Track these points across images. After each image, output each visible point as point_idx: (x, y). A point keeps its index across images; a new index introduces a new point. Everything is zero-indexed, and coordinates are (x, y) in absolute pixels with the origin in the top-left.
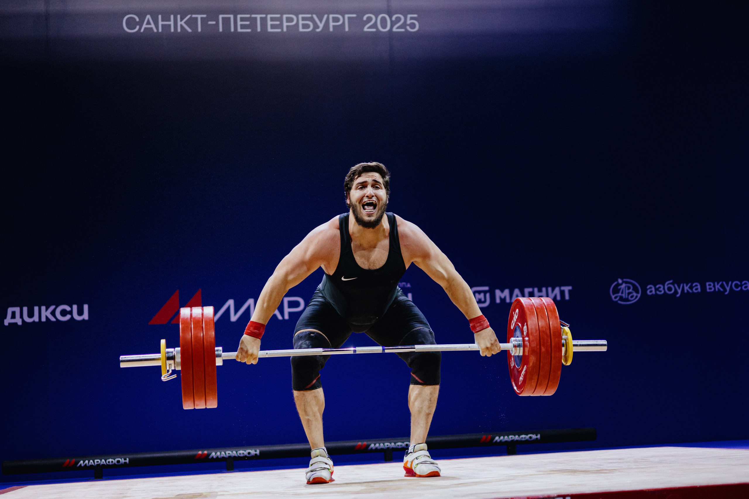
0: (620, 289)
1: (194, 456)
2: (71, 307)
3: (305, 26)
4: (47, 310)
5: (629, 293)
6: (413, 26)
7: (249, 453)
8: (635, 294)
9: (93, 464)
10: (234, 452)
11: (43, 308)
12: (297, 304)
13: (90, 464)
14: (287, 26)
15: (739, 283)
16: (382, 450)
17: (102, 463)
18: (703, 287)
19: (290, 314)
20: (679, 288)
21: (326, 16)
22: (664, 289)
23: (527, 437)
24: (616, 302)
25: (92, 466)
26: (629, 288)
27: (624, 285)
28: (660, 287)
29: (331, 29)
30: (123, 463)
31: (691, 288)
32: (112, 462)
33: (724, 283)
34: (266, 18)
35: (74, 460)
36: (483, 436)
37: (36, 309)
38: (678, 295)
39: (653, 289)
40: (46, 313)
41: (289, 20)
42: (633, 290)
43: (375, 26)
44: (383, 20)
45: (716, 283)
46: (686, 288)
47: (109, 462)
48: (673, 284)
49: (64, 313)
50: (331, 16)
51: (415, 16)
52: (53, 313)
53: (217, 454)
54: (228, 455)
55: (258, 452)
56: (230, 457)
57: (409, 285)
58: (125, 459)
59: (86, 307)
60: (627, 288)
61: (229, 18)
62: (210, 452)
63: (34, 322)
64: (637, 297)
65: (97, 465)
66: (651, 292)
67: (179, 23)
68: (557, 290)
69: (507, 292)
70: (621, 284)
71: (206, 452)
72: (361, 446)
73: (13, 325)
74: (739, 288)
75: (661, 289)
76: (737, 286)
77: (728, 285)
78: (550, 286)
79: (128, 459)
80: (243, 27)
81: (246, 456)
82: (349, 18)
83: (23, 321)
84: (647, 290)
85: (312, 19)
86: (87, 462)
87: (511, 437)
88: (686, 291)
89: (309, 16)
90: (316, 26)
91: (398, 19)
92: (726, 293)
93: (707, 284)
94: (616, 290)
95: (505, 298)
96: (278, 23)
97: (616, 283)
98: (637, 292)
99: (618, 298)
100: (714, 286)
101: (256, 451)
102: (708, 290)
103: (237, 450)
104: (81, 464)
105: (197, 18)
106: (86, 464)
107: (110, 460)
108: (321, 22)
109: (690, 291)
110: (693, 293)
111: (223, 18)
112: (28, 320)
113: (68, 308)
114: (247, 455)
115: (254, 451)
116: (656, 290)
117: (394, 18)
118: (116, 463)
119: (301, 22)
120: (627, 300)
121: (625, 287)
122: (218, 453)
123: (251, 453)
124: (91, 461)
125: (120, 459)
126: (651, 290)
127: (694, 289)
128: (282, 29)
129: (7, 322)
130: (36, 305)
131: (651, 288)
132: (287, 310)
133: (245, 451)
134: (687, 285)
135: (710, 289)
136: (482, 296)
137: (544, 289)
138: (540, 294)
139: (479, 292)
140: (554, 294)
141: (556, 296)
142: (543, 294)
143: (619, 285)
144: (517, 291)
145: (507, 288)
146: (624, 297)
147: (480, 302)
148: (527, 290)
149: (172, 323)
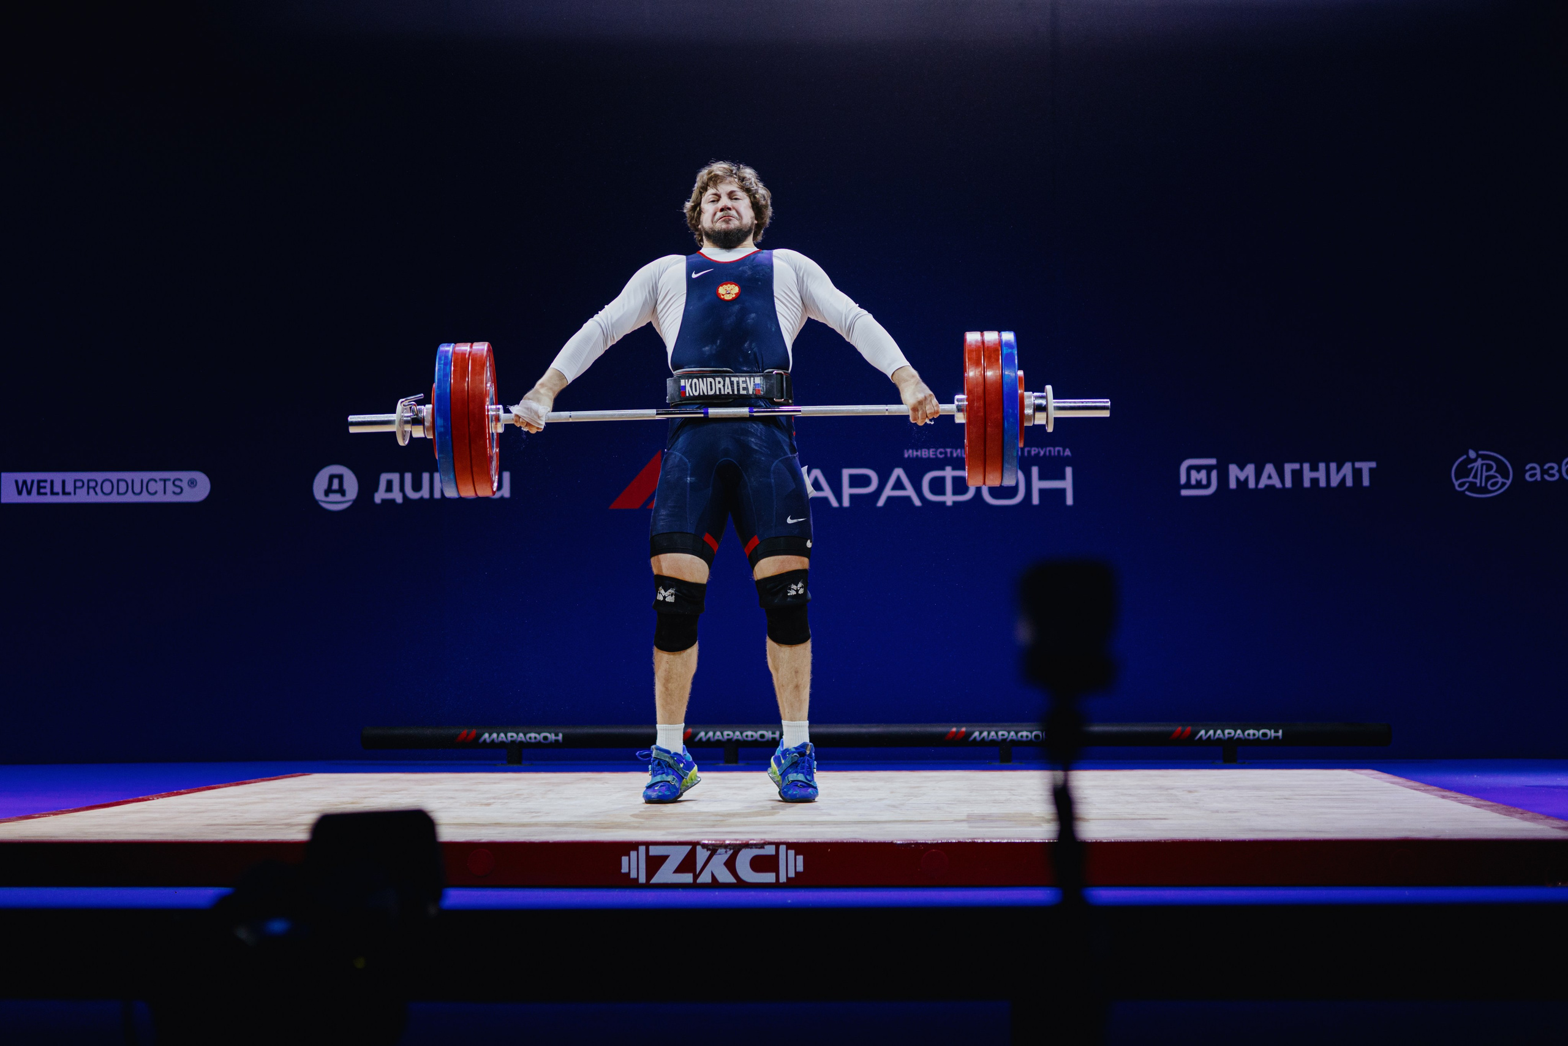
5: (1488, 478)
7: (762, 736)
8: (1500, 480)
10: (738, 733)
11: (437, 476)
12: (864, 481)
13: (500, 739)
16: (993, 743)
17: (520, 739)
19: (853, 497)
22: (1560, 471)
23: (1259, 733)
24: (1463, 492)
26: (1489, 468)
27: (1480, 462)
28: (1552, 468)
30: (553, 741)
32: (535, 738)
35: (477, 731)
37: (426, 477)
39: (1538, 471)
42: (1496, 472)
47: (530, 738)
53: (708, 735)
54: (726, 737)
56: (729, 741)
57: (1068, 452)
58: (557, 735)
59: (507, 476)
60: (1484, 467)
62: (696, 730)
63: (422, 499)
64: (1504, 484)
65: (513, 741)
66: (1533, 475)
68: (1347, 468)
69: (1250, 469)
70: (1475, 460)
72: (955, 734)
73: (389, 503)
75: (1554, 471)
78: (1334, 460)
79: (561, 735)
81: (756, 741)
83: (405, 497)
84: (1525, 472)
86: (495, 735)
87: (1229, 732)
94: (1463, 472)
95: (1247, 479)
97: (1465, 457)
98: (1505, 476)
99: (1467, 485)
103: (742, 729)
104: (486, 738)
106: (494, 739)
107: (534, 735)
112: (413, 495)
114: (759, 739)
116: (1544, 472)
118: (542, 740)
120: (1485, 490)
121: (1482, 465)
122: (711, 734)
123: (766, 737)
124: (502, 735)
125: (548, 735)
126: (1534, 472)
129: (380, 496)
130: (426, 471)
131: (1533, 468)
132: (847, 491)
133: (756, 732)
136: (1203, 475)
137: (1322, 466)
138: (1314, 475)
139: (1198, 468)
140: (1340, 475)
141: (1344, 479)
142: (1321, 475)
143: (1471, 460)
144: (1269, 468)
145: (1251, 462)
146: (1478, 485)
147: (1199, 485)
148: (1288, 468)
149: (648, 506)
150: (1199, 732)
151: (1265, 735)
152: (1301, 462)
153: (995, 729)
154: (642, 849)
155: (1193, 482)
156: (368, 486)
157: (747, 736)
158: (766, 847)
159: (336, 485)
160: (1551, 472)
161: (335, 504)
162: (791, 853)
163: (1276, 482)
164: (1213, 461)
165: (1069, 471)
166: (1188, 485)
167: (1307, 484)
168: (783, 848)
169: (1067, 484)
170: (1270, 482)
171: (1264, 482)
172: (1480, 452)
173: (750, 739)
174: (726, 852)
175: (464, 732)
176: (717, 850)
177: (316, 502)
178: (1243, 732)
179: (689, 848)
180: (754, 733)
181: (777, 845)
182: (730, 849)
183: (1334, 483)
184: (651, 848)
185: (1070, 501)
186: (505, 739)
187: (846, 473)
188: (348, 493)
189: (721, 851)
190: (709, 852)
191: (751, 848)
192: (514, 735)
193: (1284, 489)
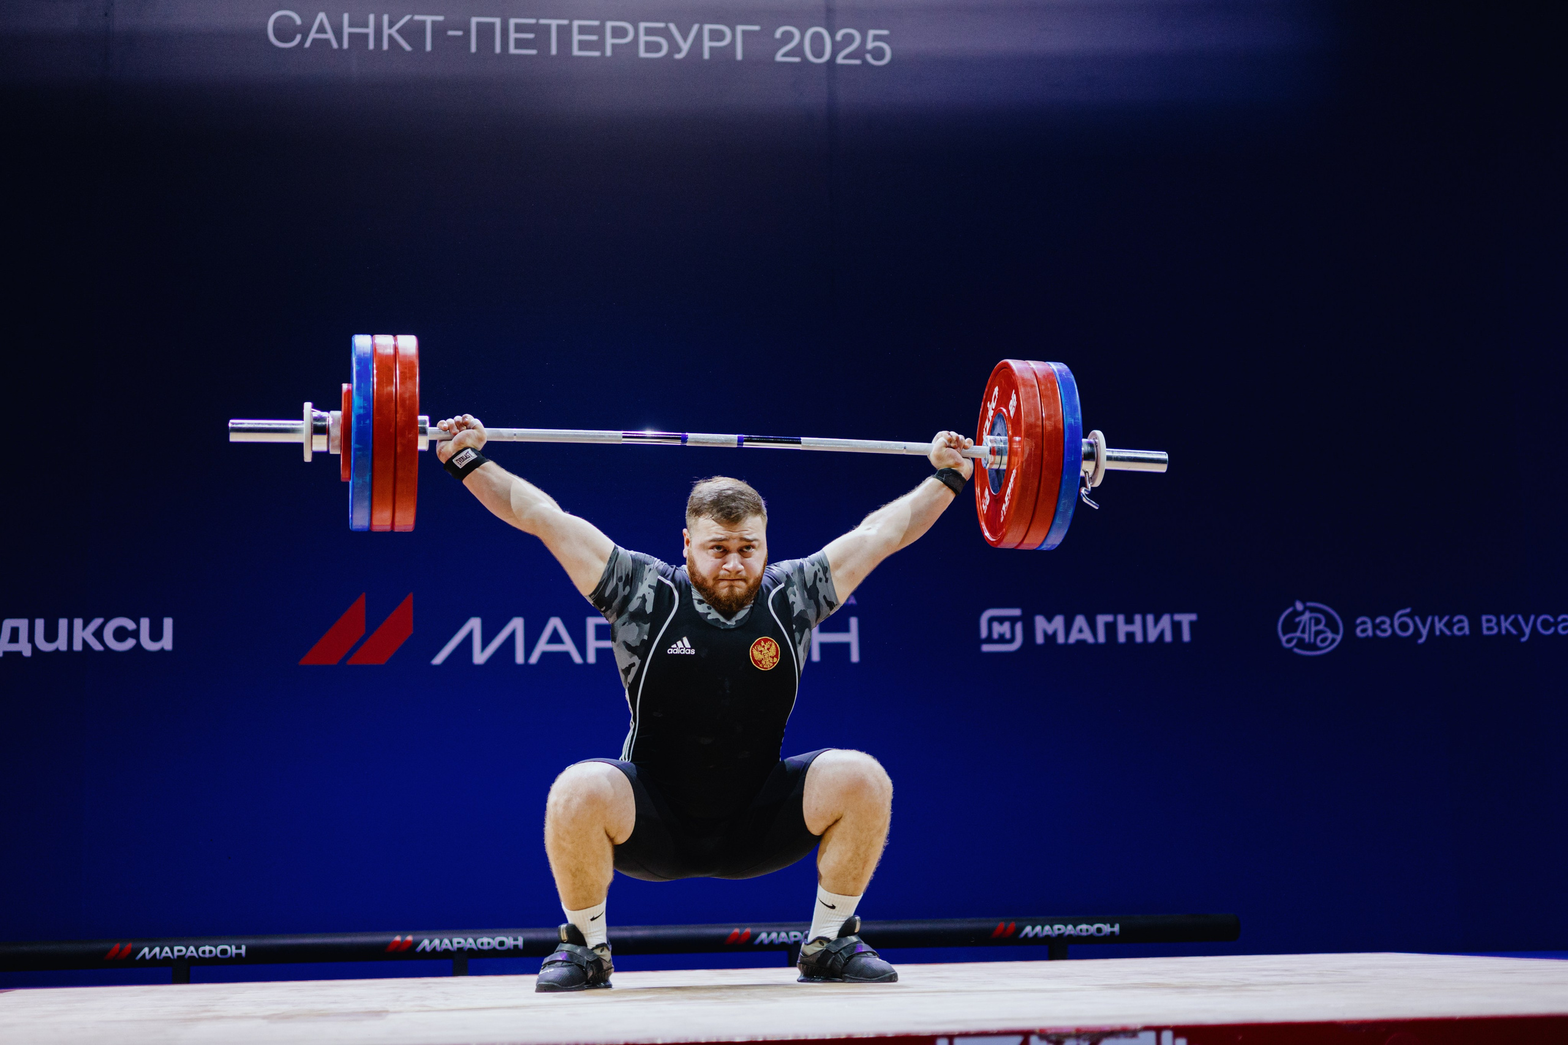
0: (1299, 623)
1: (384, 946)
2: (138, 624)
3: (652, 47)
4: (85, 626)
5: (1317, 633)
6: (878, 54)
7: (502, 943)
8: (1330, 635)
9: (170, 954)
10: (471, 940)
11: (78, 623)
13: (164, 954)
14: (614, 46)
15: (1552, 620)
16: (784, 946)
17: (189, 954)
18: (1475, 625)
19: (599, 652)
20: (1424, 625)
21: (696, 27)
22: (1392, 625)
23: (1093, 929)
24: (1291, 649)
25: (167, 958)
26: (1318, 622)
27: (1307, 616)
28: (1383, 622)
29: (706, 55)
30: (234, 955)
31: (1449, 625)
32: (211, 952)
33: (1520, 618)
34: (570, 26)
35: (130, 945)
36: (998, 924)
37: (63, 623)
38: (1421, 641)
39: (1369, 625)
40: (83, 634)
41: (618, 33)
42: (1326, 625)
43: (798, 51)
44: (817, 39)
45: (1502, 618)
46: (1439, 626)
47: (204, 952)
48: (1411, 615)
49: (121, 634)
50: (707, 27)
51: (885, 32)
52: (98, 634)
53: (433, 943)
54: (456, 946)
55: (520, 942)
56: (460, 950)
58: (238, 947)
59: (168, 623)
60: (1313, 621)
61: (493, 25)
62: (418, 938)
63: (57, 651)
64: (1333, 641)
65: (178, 956)
66: (1364, 631)
67: (386, 31)
68: (1166, 621)
69: (1059, 622)
70: (1302, 613)
72: (738, 936)
73: (13, 657)
74: (1552, 630)
75: (1386, 626)
76: (1546, 625)
77: (1527, 624)
78: (1150, 612)
79: (244, 947)
80: (520, 44)
81: (494, 949)
82: (744, 33)
83: (35, 648)
84: (1356, 626)
85: (666, 33)
86: (157, 950)
87: (1058, 929)
88: (1438, 633)
89: (661, 25)
90: (675, 47)
91: (849, 40)
92: (1524, 639)
93: (1484, 618)
94: (1291, 625)
95: (1055, 634)
96: (594, 38)
97: (1290, 610)
98: (1335, 631)
99: (1294, 642)
100: (1498, 624)
101: (516, 939)
102: (1485, 632)
103: (475, 936)
104: (144, 954)
105: (424, 23)
106: (155, 954)
107: (207, 948)
108: (685, 38)
109: (1448, 632)
110: (1454, 636)
111: (479, 24)
112: (45, 646)
113: (130, 625)
114: (498, 948)
115: (511, 940)
116: (1376, 627)
117: (839, 37)
118: (219, 955)
119: (643, 39)
120: (1313, 647)
121: (1310, 619)
122: (437, 942)
123: (505, 944)
124: (167, 949)
125: (227, 947)
126: (1365, 628)
127: (1455, 628)
128: (603, 52)
130: (63, 616)
131: (1363, 623)
132: (593, 644)
133: (493, 939)
134: (1440, 620)
135: (1490, 629)
136: (1006, 628)
137: (1138, 618)
138: (1130, 628)
139: (1001, 620)
140: (1158, 629)
141: (1162, 635)
142: (1137, 628)
143: (1297, 614)
144: (1080, 621)
145: (1059, 613)
146: (1307, 640)
147: (1002, 640)
148: (1102, 620)
149: (349, 663)
150: (1023, 929)
151: (1099, 930)
152: (1115, 614)
153: (784, 929)
155: (995, 636)
157: (482, 944)
160: (1383, 627)
163: (1088, 636)
164: (1017, 612)
165: (854, 622)
166: (990, 640)
167: (1122, 638)
169: (851, 637)
170: (1081, 637)
171: (1074, 637)
172: (1309, 604)
173: (486, 947)
178: (1075, 927)
180: (490, 940)
183: (1152, 637)
185: (855, 657)
187: (592, 624)
192: (183, 949)
193: (1097, 645)
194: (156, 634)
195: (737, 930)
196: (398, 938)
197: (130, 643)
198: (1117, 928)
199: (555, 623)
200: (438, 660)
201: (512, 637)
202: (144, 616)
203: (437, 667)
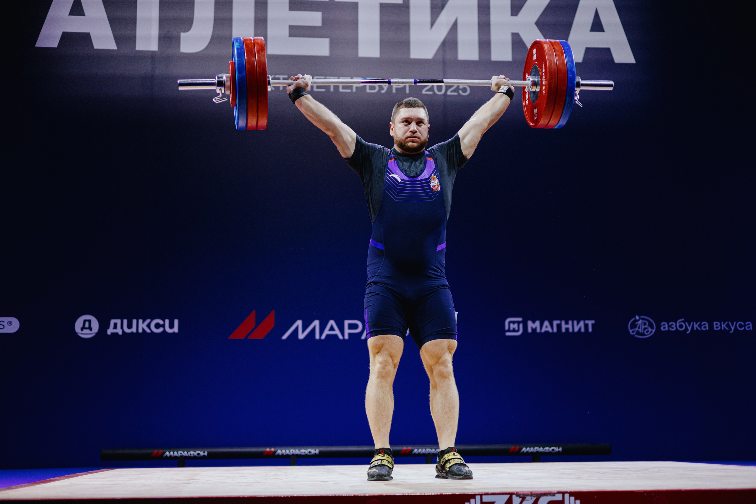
1: (262, 453)
2: (164, 321)
3: (372, 88)
4: (143, 322)
5: (645, 329)
6: (464, 90)
7: (310, 452)
8: (650, 330)
10: (297, 451)
11: (140, 321)
12: (355, 326)
13: (174, 455)
14: (356, 87)
15: (743, 324)
17: (184, 455)
18: (711, 326)
19: (350, 335)
20: (689, 325)
22: (676, 326)
23: (551, 449)
24: (634, 336)
26: (645, 324)
27: (640, 321)
28: (672, 325)
29: (394, 91)
30: (202, 455)
31: (700, 326)
33: (730, 323)
35: (161, 451)
36: (512, 447)
37: (134, 321)
38: (688, 332)
39: (667, 326)
40: (142, 326)
42: (649, 325)
45: (722, 323)
46: (696, 326)
47: (190, 454)
48: (684, 322)
49: (157, 326)
52: (149, 326)
53: (282, 452)
54: (291, 453)
55: (317, 452)
56: (293, 455)
58: (204, 452)
59: (176, 322)
60: (643, 324)
62: (276, 449)
63: (132, 333)
64: (651, 332)
65: (180, 456)
66: (664, 328)
68: (582, 323)
69: (537, 323)
70: (638, 320)
71: (273, 449)
72: (405, 451)
73: (115, 335)
74: (743, 328)
75: (674, 326)
76: (741, 326)
77: (733, 325)
78: (575, 319)
79: (207, 453)
80: (318, 87)
83: (123, 331)
84: (661, 326)
86: (172, 453)
87: (537, 449)
88: (695, 329)
90: (381, 88)
92: (731, 332)
93: (715, 323)
94: (634, 326)
95: (536, 329)
97: (633, 319)
98: (652, 328)
99: (635, 332)
100: (721, 325)
101: (315, 451)
102: (715, 329)
103: (299, 449)
104: (167, 454)
106: (171, 455)
107: (192, 453)
109: (699, 329)
110: (702, 330)
112: (127, 330)
113: (161, 322)
114: (308, 454)
115: (314, 451)
116: (669, 326)
118: (196, 455)
120: (643, 334)
121: (642, 323)
122: (284, 451)
124: (176, 453)
125: (200, 452)
126: (665, 327)
127: (703, 327)
128: (352, 90)
129: (110, 331)
130: (134, 318)
131: (664, 325)
132: (347, 331)
133: (307, 450)
134: (696, 324)
135: (717, 327)
136: (515, 326)
137: (570, 322)
138: (567, 326)
139: (514, 322)
140: (578, 326)
141: (580, 329)
142: (570, 326)
143: (636, 321)
144: (546, 323)
145: (538, 320)
146: (640, 332)
147: (514, 331)
148: (555, 323)
149: (249, 338)
150: (522, 449)
151: (553, 450)
152: (561, 320)
154: (478, 498)
155: (511, 329)
156: (104, 325)
157: (302, 452)
158: (556, 495)
159: (87, 325)
161: (86, 334)
162: (572, 498)
163: (549, 329)
166: (509, 331)
167: (563, 330)
168: (567, 496)
170: (547, 329)
171: (544, 329)
173: (303, 454)
174: (531, 499)
175: (156, 451)
176: (526, 497)
177: (76, 334)
178: (543, 448)
179: (508, 496)
180: (305, 451)
181: (563, 493)
182: (534, 497)
183: (576, 330)
184: (484, 497)
186: (177, 455)
187: (347, 322)
188: (93, 329)
189: (528, 498)
190: (521, 499)
191: (547, 496)
192: (182, 452)
193: (553, 333)
194: (171, 326)
195: (405, 448)
196: (268, 450)
197: (161, 330)
198: (560, 449)
199: (332, 323)
200: (285, 337)
201: (314, 329)
202: (167, 318)
203: (284, 340)
